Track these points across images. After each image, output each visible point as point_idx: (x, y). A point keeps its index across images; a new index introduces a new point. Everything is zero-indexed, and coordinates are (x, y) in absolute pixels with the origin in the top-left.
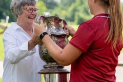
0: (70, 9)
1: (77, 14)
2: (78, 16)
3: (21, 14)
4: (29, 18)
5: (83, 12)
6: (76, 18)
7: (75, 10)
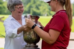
0: (28, 6)
1: (32, 9)
2: (33, 10)
3: (14, 11)
4: (19, 12)
5: (36, 8)
6: (31, 11)
7: (30, 7)
